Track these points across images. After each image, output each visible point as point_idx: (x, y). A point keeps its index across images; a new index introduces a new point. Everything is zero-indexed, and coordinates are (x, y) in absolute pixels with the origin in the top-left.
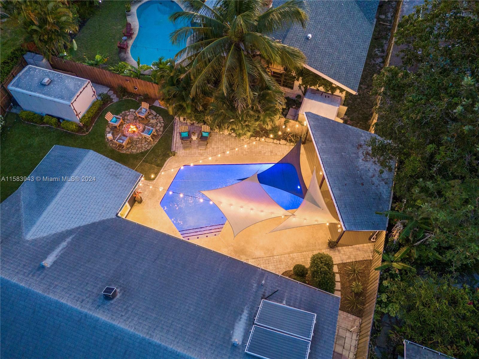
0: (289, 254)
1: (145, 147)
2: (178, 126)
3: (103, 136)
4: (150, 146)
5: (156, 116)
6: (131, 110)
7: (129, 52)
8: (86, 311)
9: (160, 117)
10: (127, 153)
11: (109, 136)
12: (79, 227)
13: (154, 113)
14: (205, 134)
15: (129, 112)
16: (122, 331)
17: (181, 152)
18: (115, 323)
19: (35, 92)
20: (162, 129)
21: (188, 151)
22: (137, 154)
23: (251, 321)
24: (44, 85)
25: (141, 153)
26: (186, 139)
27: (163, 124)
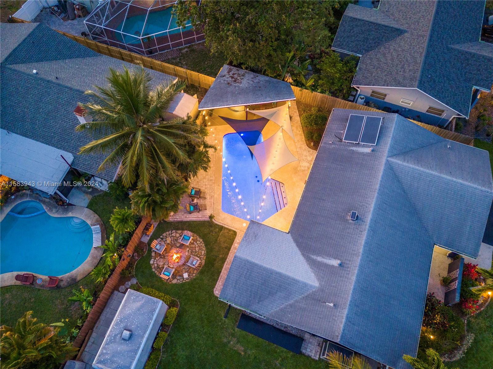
2: (178, 217)
3: (183, 283)
4: (199, 239)
5: (162, 239)
6: (151, 262)
8: (367, 227)
9: (164, 234)
11: (186, 276)
12: (303, 254)
13: (159, 239)
15: (154, 264)
16: (375, 205)
17: (208, 213)
18: (372, 209)
19: (140, 344)
20: (180, 232)
21: (208, 208)
22: (207, 248)
24: (131, 336)
25: (206, 246)
26: (197, 208)
27: (174, 231)
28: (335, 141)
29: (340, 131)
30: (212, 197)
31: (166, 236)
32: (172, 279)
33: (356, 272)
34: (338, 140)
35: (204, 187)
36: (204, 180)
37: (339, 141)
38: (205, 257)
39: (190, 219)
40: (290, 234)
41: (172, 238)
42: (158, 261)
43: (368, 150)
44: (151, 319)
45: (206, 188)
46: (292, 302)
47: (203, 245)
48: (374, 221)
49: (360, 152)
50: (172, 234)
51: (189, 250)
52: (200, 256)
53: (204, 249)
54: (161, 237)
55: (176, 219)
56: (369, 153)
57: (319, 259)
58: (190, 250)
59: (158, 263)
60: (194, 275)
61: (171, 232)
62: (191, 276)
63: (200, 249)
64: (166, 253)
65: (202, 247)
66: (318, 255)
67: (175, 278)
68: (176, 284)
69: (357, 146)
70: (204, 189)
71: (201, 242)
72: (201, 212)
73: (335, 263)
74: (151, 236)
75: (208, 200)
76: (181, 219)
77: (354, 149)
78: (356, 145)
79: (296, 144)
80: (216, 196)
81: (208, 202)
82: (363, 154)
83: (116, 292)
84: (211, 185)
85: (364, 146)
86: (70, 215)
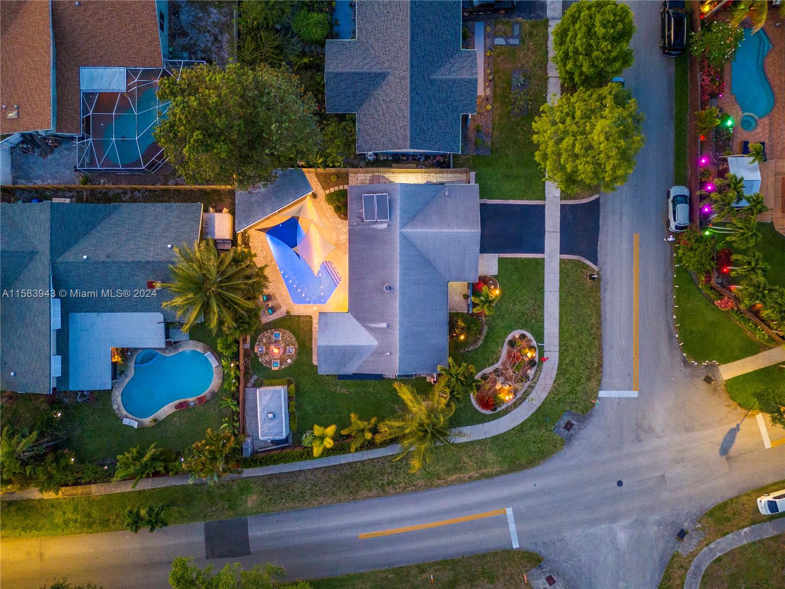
0: (328, 219)
1: (288, 333)
3: (290, 367)
4: (286, 331)
5: (259, 341)
6: (260, 360)
7: (203, 394)
8: (398, 293)
9: (259, 337)
11: (289, 361)
12: (363, 325)
13: (257, 343)
14: (265, 299)
15: (262, 361)
16: (400, 274)
17: (284, 309)
18: (398, 279)
19: (282, 417)
20: (269, 331)
21: (282, 305)
22: (295, 336)
23: (376, 222)
24: (274, 416)
25: (293, 334)
26: (274, 310)
27: (265, 332)
28: (359, 222)
29: (360, 211)
31: (261, 338)
33: (398, 327)
34: (361, 220)
37: (362, 222)
38: (297, 343)
39: (272, 319)
40: (349, 313)
41: (266, 338)
43: (385, 226)
44: (281, 401)
45: (273, 289)
46: (364, 359)
47: (291, 334)
48: (401, 287)
49: (379, 229)
50: (264, 335)
51: (283, 343)
52: (293, 344)
56: (385, 229)
57: (374, 325)
59: (265, 359)
60: (295, 358)
61: (263, 333)
62: (293, 359)
63: (291, 338)
64: (268, 350)
65: (291, 336)
66: (372, 323)
72: (279, 311)
73: (384, 325)
74: (251, 343)
76: (266, 321)
77: (374, 226)
79: (330, 220)
80: (283, 293)
81: (279, 300)
82: (381, 230)
83: (246, 389)
84: (276, 286)
85: (381, 222)
86: (181, 350)
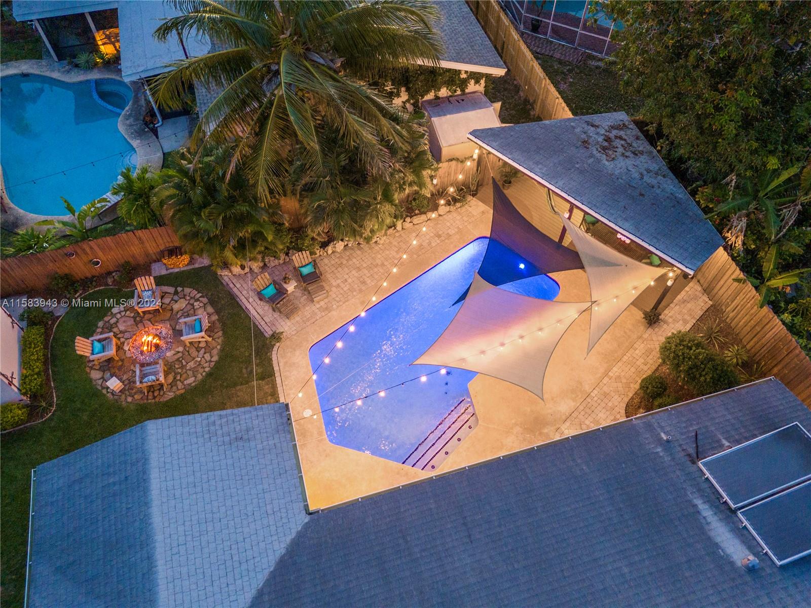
1: (207, 361)
2: (238, 285)
3: (96, 393)
5: (176, 293)
6: (116, 310)
7: (12, 205)
9: (187, 290)
10: (178, 393)
11: (114, 384)
13: (171, 290)
14: (306, 271)
15: (114, 315)
17: (286, 326)
20: (210, 309)
23: (728, 514)
26: (277, 300)
28: (680, 445)
29: (720, 437)
30: (327, 309)
31: (185, 295)
32: (97, 367)
34: (692, 451)
35: (339, 281)
36: (354, 272)
37: (689, 455)
38: (183, 391)
39: (249, 307)
40: (307, 519)
41: (189, 307)
42: (123, 319)
45: (338, 286)
47: (207, 369)
49: (712, 534)
50: (197, 300)
51: (179, 352)
52: (178, 382)
53: (200, 377)
54: (179, 289)
55: (231, 285)
56: (732, 564)
58: (180, 355)
59: (121, 321)
60: (130, 399)
61: (200, 297)
62: (123, 396)
63: (195, 371)
64: (149, 320)
65: (201, 370)
67: (104, 372)
68: (91, 380)
69: (721, 511)
70: (334, 284)
71: (211, 361)
72: (276, 315)
74: (171, 274)
75: (314, 308)
76: (238, 293)
77: (706, 511)
78: (723, 507)
82: (713, 547)
86: (135, 143)
